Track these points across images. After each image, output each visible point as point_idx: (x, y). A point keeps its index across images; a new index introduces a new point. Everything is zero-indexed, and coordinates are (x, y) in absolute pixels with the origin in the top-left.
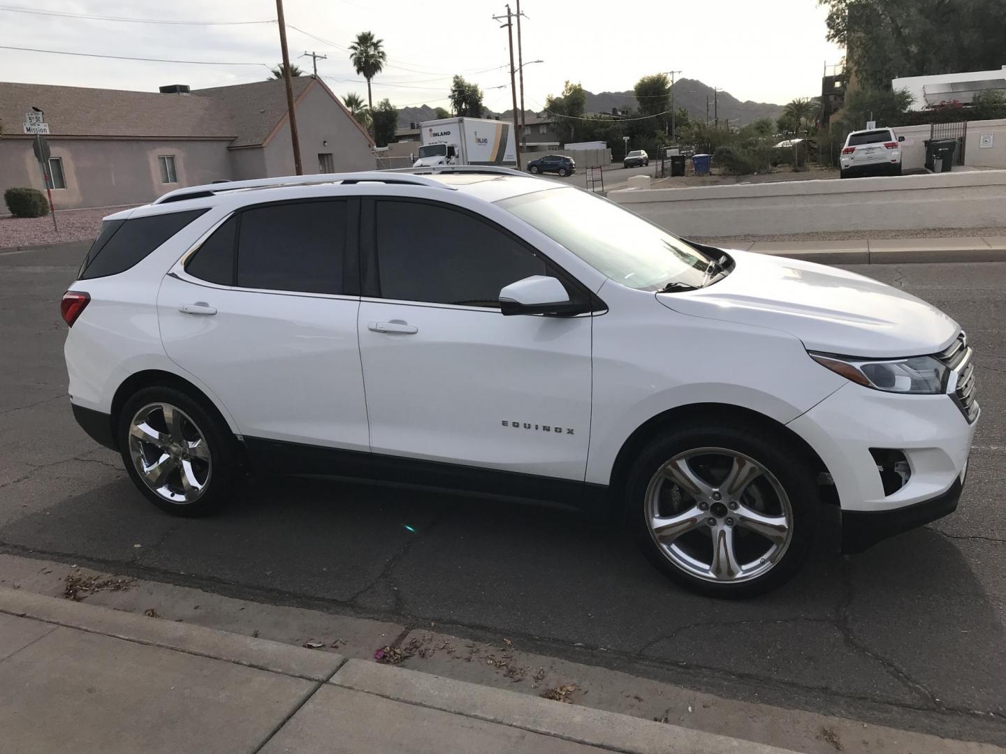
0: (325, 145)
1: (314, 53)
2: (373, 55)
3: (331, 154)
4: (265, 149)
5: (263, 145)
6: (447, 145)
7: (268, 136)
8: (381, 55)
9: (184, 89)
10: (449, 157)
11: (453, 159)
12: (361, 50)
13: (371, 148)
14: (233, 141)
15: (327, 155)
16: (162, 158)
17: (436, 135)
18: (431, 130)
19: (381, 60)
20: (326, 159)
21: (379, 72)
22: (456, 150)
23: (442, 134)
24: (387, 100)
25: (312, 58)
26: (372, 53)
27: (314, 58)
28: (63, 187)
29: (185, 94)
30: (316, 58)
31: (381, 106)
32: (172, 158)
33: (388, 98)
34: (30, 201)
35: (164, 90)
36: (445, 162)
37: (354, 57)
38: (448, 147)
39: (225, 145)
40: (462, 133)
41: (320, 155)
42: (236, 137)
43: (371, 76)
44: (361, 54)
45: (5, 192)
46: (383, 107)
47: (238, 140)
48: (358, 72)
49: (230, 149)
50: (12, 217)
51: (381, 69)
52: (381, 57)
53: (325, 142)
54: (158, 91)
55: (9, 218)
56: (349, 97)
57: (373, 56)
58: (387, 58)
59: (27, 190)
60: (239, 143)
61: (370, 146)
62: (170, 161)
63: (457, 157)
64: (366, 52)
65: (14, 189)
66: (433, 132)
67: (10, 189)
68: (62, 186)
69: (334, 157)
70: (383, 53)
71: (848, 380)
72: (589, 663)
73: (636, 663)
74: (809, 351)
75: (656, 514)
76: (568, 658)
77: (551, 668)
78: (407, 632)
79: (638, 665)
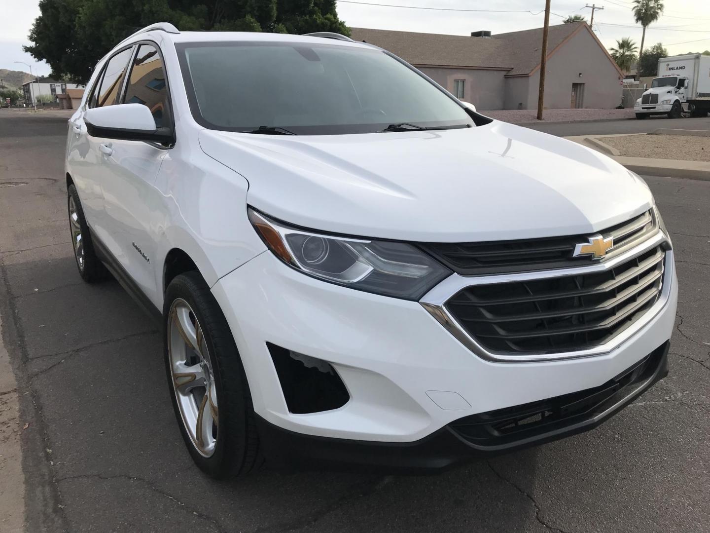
0: (580, 76)
1: (594, 5)
2: (654, 6)
3: (584, 84)
4: (530, 77)
5: (530, 75)
6: (679, 77)
7: (535, 68)
8: (659, 6)
9: (487, 34)
10: (679, 88)
11: (682, 89)
12: (643, 3)
13: (620, 80)
14: (509, 71)
15: (580, 84)
16: (457, 81)
17: (671, 69)
18: (668, 65)
19: (659, 11)
20: (579, 87)
21: (655, 21)
22: (686, 82)
23: (677, 68)
24: (660, 44)
25: (592, 9)
26: (652, 5)
27: (594, 9)
29: (487, 37)
30: (595, 9)
31: (654, 49)
32: (463, 81)
33: (661, 42)
35: (474, 34)
36: (673, 92)
37: (636, 9)
38: (680, 80)
39: (504, 73)
40: (696, 68)
41: (574, 84)
42: (513, 68)
43: (647, 24)
44: (643, 6)
46: (655, 50)
47: (513, 70)
48: (637, 20)
49: (506, 77)
51: (657, 19)
52: (660, 8)
53: (580, 74)
54: (470, 35)
56: (623, 41)
57: (652, 8)
58: (664, 9)
60: (513, 73)
61: (619, 79)
62: (462, 83)
63: (686, 88)
64: (647, 5)
66: (670, 67)
69: (586, 86)
70: (662, 5)
71: (267, 249)
72: (25, 469)
73: (43, 486)
74: (249, 206)
75: (182, 360)
76: (25, 458)
77: (5, 459)
78: (10, 392)
79: (40, 488)
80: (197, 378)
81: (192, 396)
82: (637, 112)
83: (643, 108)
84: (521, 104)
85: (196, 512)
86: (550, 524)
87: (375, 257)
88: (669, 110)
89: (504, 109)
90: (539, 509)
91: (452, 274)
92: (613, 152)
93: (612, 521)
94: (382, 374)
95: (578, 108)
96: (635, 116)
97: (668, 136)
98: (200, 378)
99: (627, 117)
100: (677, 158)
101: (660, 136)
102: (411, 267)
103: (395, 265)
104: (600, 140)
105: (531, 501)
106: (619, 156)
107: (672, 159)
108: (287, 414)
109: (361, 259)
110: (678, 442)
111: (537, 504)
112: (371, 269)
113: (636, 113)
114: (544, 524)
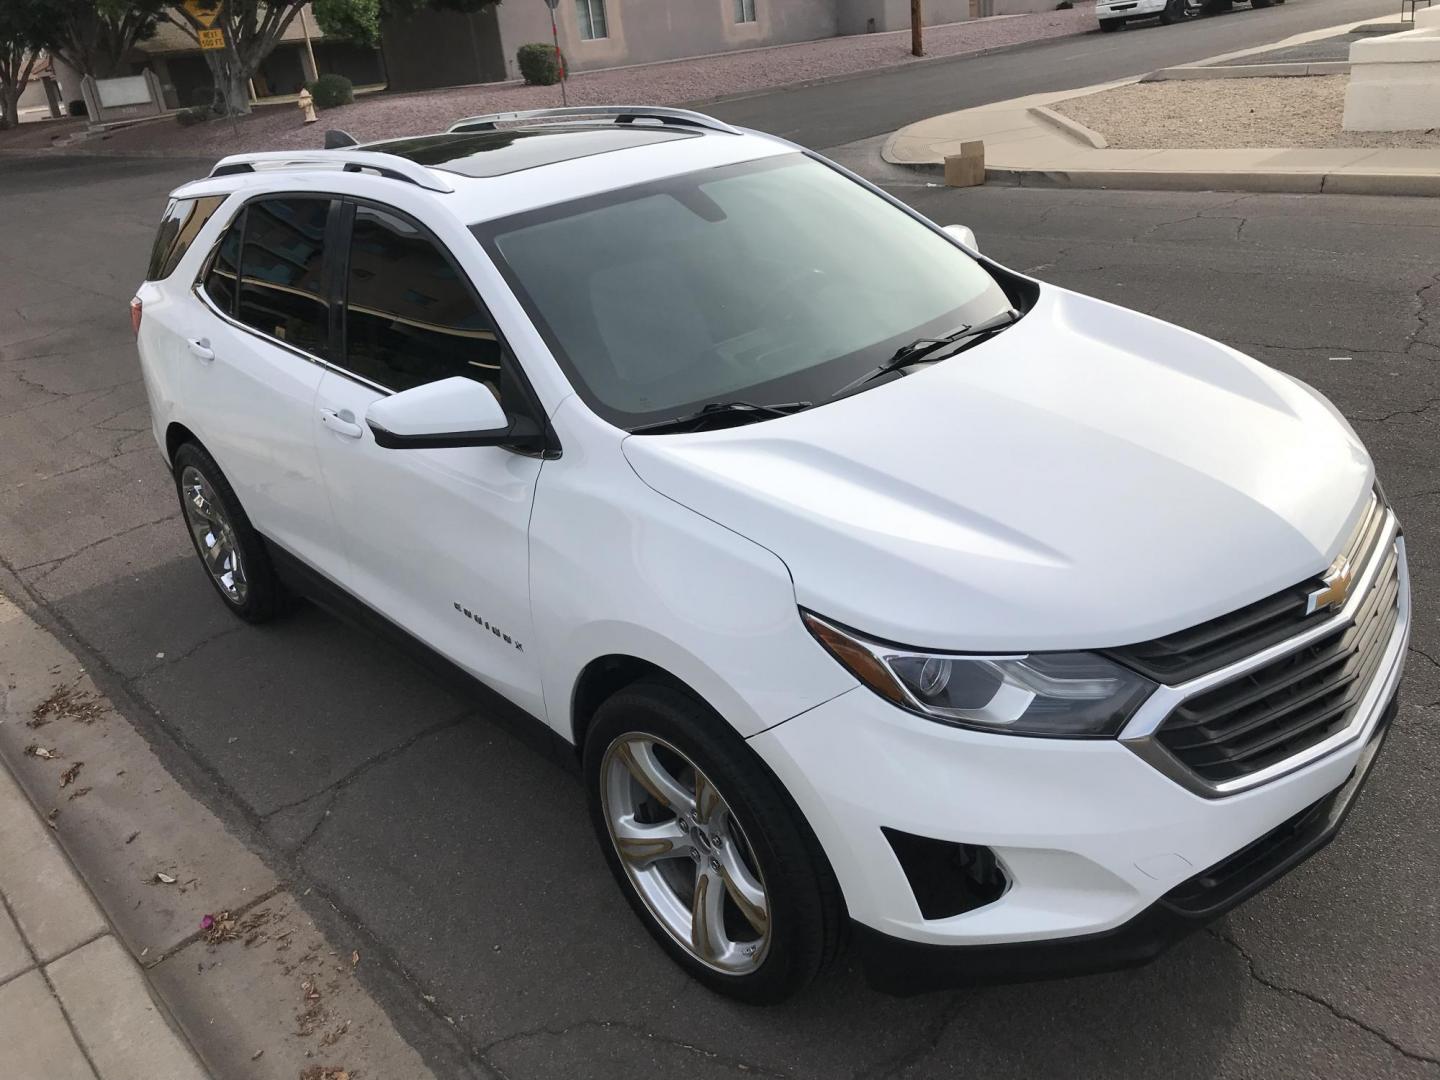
28: (606, 36)
34: (545, 62)
45: (517, 51)
50: (526, 85)
55: (522, 86)
59: (542, 46)
65: (528, 46)
67: (524, 45)
68: (604, 34)
71: (859, 683)
72: (410, 1039)
73: (465, 1065)
74: (801, 608)
75: (627, 814)
76: (395, 1018)
77: (361, 1027)
78: (273, 894)
79: (461, 1071)
80: (675, 847)
81: (655, 869)
82: (1102, 17)
83: (1113, 9)
84: (872, 21)
85: (742, 1064)
86: (1275, 982)
87: (1031, 673)
88: (1162, 9)
89: (838, 34)
90: (1251, 960)
91: (1158, 687)
92: (1093, 140)
93: (1358, 960)
94: (1076, 852)
95: (985, 16)
96: (1097, 25)
97: (1180, 83)
98: (680, 845)
99: (1084, 29)
100: (1215, 144)
101: (1167, 86)
102: (1087, 684)
103: (1065, 684)
104: (1057, 110)
105: (1235, 949)
106: (1107, 148)
107: (1205, 148)
108: (920, 922)
109: (1007, 678)
110: (1407, 802)
111: (1245, 952)
112: (1032, 695)
113: (1101, 21)
114: (1267, 984)
